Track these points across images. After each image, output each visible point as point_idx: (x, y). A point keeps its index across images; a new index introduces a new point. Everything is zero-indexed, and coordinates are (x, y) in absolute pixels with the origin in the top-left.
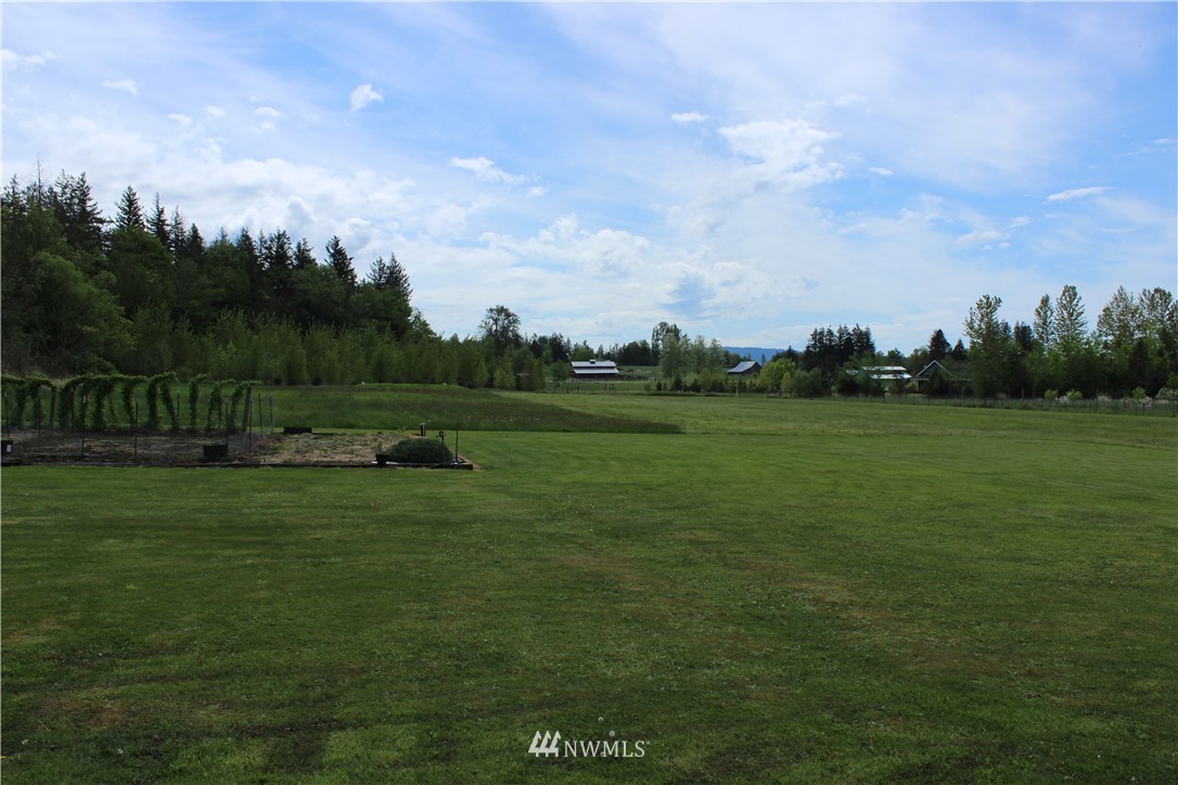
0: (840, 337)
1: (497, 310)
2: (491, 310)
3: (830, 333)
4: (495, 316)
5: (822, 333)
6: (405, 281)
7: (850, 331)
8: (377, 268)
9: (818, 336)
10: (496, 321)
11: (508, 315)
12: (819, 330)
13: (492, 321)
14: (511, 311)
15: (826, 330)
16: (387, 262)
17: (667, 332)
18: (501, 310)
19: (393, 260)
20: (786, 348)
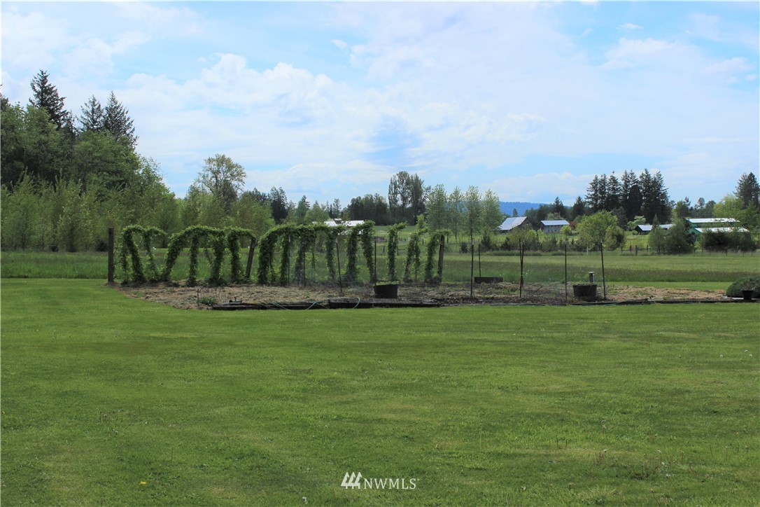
0: (626, 186)
1: (217, 160)
2: (210, 161)
3: (614, 181)
4: (215, 168)
5: (603, 181)
6: (128, 127)
7: (638, 178)
8: (90, 110)
9: (599, 186)
10: (216, 173)
11: (230, 167)
12: (599, 178)
13: (210, 175)
14: (234, 161)
15: (608, 177)
16: (104, 104)
17: (407, 183)
18: (222, 161)
19: (113, 100)
20: (553, 202)
